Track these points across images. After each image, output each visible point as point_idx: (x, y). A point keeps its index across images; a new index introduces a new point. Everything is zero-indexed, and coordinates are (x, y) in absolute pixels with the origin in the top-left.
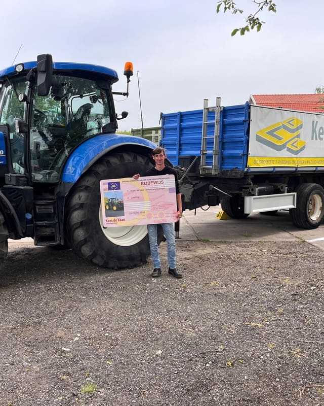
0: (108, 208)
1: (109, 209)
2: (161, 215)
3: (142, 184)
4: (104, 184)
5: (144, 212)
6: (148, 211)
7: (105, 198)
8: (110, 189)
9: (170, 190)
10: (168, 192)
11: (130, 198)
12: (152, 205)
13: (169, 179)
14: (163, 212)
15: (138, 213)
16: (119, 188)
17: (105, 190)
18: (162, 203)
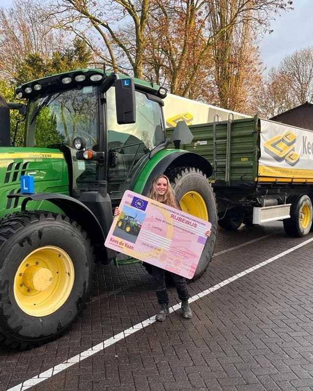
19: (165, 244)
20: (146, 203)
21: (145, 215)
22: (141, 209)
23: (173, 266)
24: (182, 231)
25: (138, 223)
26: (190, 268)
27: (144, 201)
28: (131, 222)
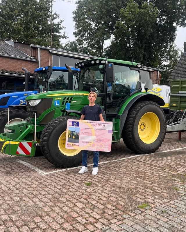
0: (70, 136)
1: (70, 138)
2: (101, 146)
3: (92, 125)
4: (70, 122)
5: (91, 143)
6: (93, 142)
7: (69, 130)
8: (73, 125)
9: (109, 131)
10: (107, 132)
11: (84, 133)
12: (97, 138)
13: (109, 125)
14: (103, 144)
15: (87, 142)
16: (78, 126)
17: (69, 125)
18: (103, 139)
19: (93, 139)
20: (78, 123)
21: (79, 128)
22: (77, 126)
23: (99, 148)
24: (99, 130)
25: (77, 133)
26: (108, 147)
27: (77, 122)
28: (74, 134)
